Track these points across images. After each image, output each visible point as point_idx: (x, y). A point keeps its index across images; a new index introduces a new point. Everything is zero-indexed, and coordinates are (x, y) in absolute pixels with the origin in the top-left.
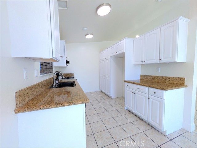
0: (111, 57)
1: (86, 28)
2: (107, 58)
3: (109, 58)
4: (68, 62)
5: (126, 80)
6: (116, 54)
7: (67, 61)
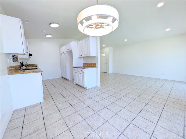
0: (66, 52)
1: (44, 32)
2: (64, 53)
3: (65, 52)
4: (31, 55)
5: (74, 66)
6: (68, 50)
7: (29, 54)
